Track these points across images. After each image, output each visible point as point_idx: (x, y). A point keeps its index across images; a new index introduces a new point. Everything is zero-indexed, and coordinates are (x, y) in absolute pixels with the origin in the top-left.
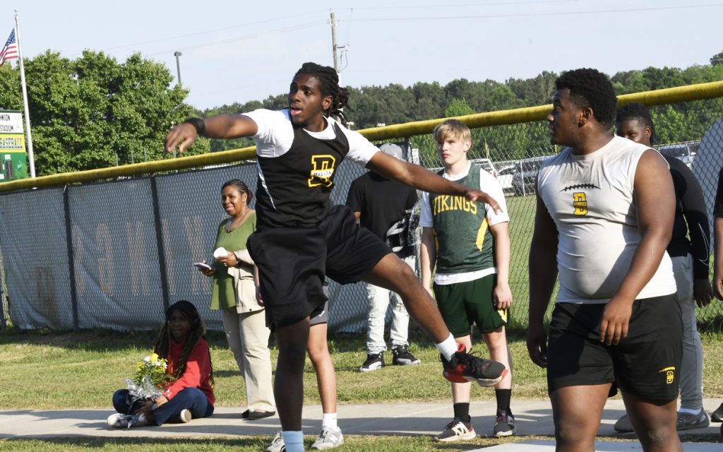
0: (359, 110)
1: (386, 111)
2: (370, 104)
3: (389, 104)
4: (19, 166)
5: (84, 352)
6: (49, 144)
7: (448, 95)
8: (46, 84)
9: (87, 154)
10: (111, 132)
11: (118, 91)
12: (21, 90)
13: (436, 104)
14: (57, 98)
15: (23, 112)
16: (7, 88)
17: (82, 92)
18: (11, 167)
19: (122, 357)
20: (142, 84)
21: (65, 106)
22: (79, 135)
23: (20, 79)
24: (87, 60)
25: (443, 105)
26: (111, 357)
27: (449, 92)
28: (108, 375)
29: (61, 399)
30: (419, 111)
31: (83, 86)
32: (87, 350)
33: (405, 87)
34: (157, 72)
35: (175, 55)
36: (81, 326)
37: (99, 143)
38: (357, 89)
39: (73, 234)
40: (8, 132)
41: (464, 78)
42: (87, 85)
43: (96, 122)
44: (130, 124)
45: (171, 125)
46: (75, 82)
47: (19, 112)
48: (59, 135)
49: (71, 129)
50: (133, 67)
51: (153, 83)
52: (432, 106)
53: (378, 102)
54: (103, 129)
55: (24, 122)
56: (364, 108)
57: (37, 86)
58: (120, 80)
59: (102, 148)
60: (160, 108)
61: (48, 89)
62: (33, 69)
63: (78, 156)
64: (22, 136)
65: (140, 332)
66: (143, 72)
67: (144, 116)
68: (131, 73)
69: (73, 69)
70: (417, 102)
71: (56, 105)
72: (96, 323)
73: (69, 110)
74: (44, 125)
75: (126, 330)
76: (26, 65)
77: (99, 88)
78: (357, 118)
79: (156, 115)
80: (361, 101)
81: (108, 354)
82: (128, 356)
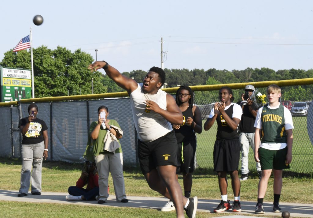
0: (170, 79)
1: (181, 80)
2: (174, 76)
3: (182, 77)
4: (28, 93)
5: (55, 170)
6: (40, 84)
7: (207, 75)
8: (41, 59)
9: (55, 90)
10: (66, 81)
11: (71, 64)
12: (30, 61)
13: (202, 78)
14: (45, 66)
15: (31, 70)
16: (25, 60)
17: (55, 64)
18: (25, 93)
19: (71, 173)
20: (80, 62)
21: (49, 69)
22: (53, 81)
23: (30, 57)
24: (59, 50)
25: (205, 79)
26: (66, 173)
27: (208, 74)
28: (65, 180)
29: (46, 188)
30: (195, 81)
31: (56, 61)
32: (56, 169)
33: (190, 70)
34: (88, 57)
35: (95, 51)
36: (53, 160)
37: (61, 85)
38: (170, 70)
39: (53, 122)
40: (25, 78)
41: (215, 68)
42: (58, 61)
43: (60, 76)
44: (74, 78)
45: (92, 80)
46: (53, 59)
47: (30, 70)
48: (45, 81)
49: (50, 78)
50: (77, 54)
51: (85, 61)
52: (200, 79)
53: (178, 76)
54: (63, 79)
55: (31, 74)
56: (172, 78)
57: (37, 60)
58: (72, 60)
59: (62, 87)
60: (88, 72)
61: (41, 61)
62: (36, 52)
63: (52, 90)
64: (30, 80)
65: (78, 164)
66: (81, 57)
67: (80, 75)
68: (76, 57)
69: (53, 54)
70: (194, 77)
71: (45, 68)
72: (60, 159)
73: (50, 70)
74: (39, 76)
75: (72, 163)
76: (33, 51)
77: (63, 62)
78: (169, 82)
79: (85, 75)
80: (171, 75)
81: (65, 172)
82: (73, 173)
